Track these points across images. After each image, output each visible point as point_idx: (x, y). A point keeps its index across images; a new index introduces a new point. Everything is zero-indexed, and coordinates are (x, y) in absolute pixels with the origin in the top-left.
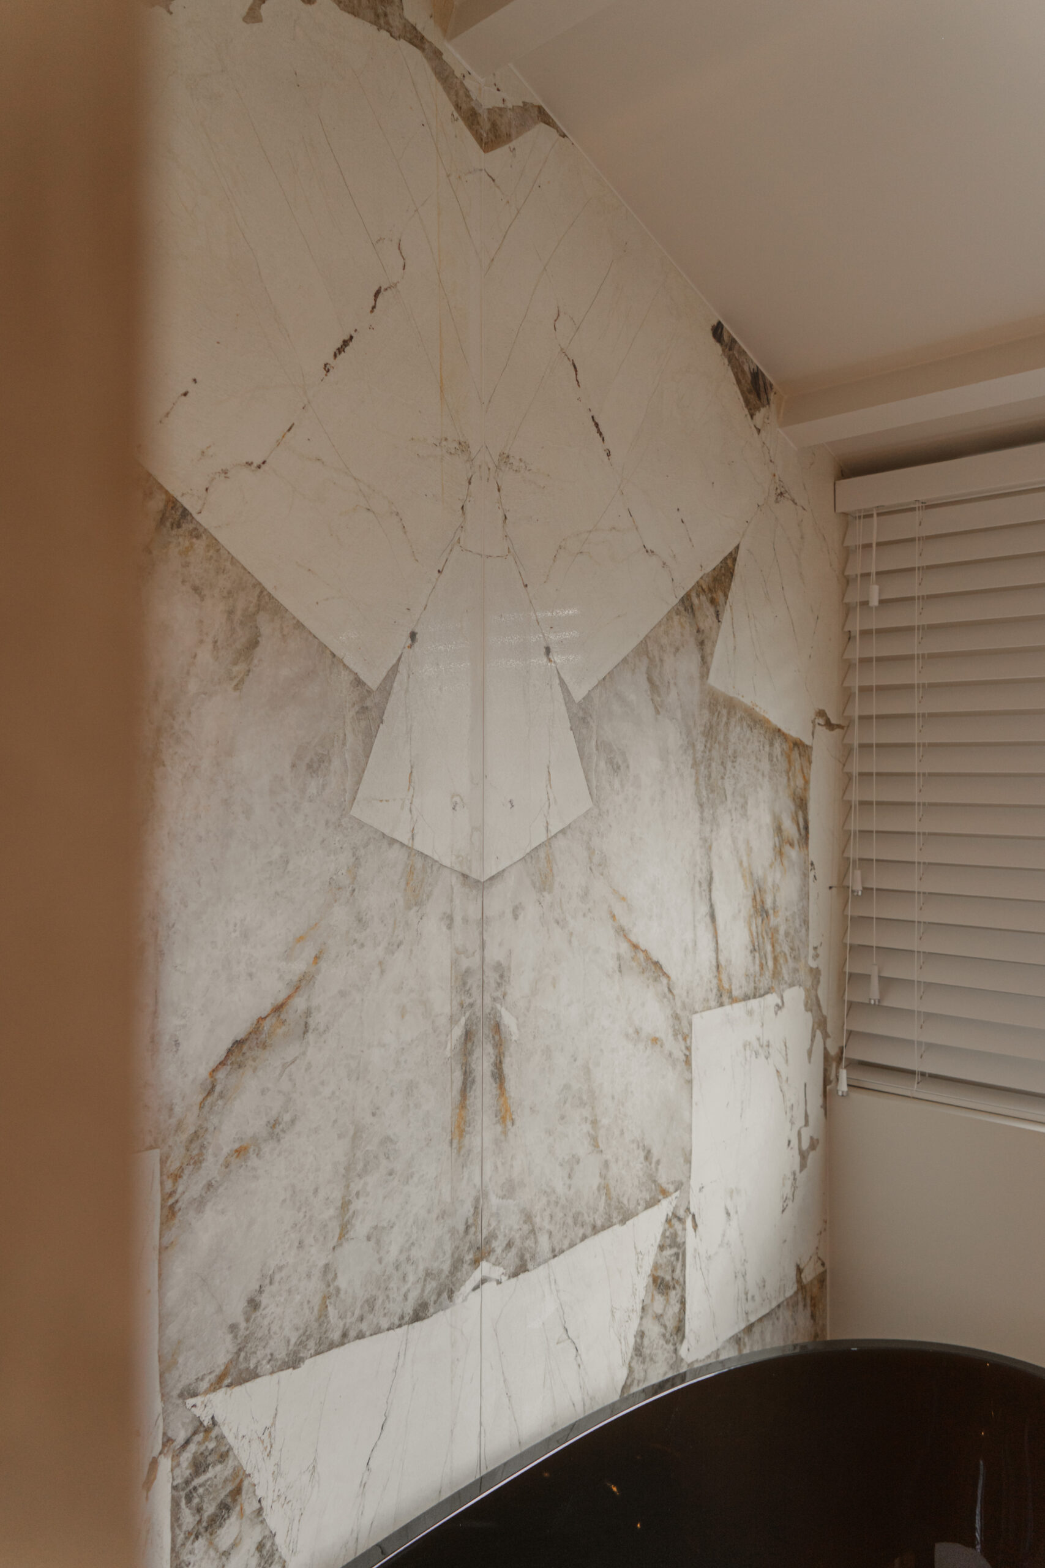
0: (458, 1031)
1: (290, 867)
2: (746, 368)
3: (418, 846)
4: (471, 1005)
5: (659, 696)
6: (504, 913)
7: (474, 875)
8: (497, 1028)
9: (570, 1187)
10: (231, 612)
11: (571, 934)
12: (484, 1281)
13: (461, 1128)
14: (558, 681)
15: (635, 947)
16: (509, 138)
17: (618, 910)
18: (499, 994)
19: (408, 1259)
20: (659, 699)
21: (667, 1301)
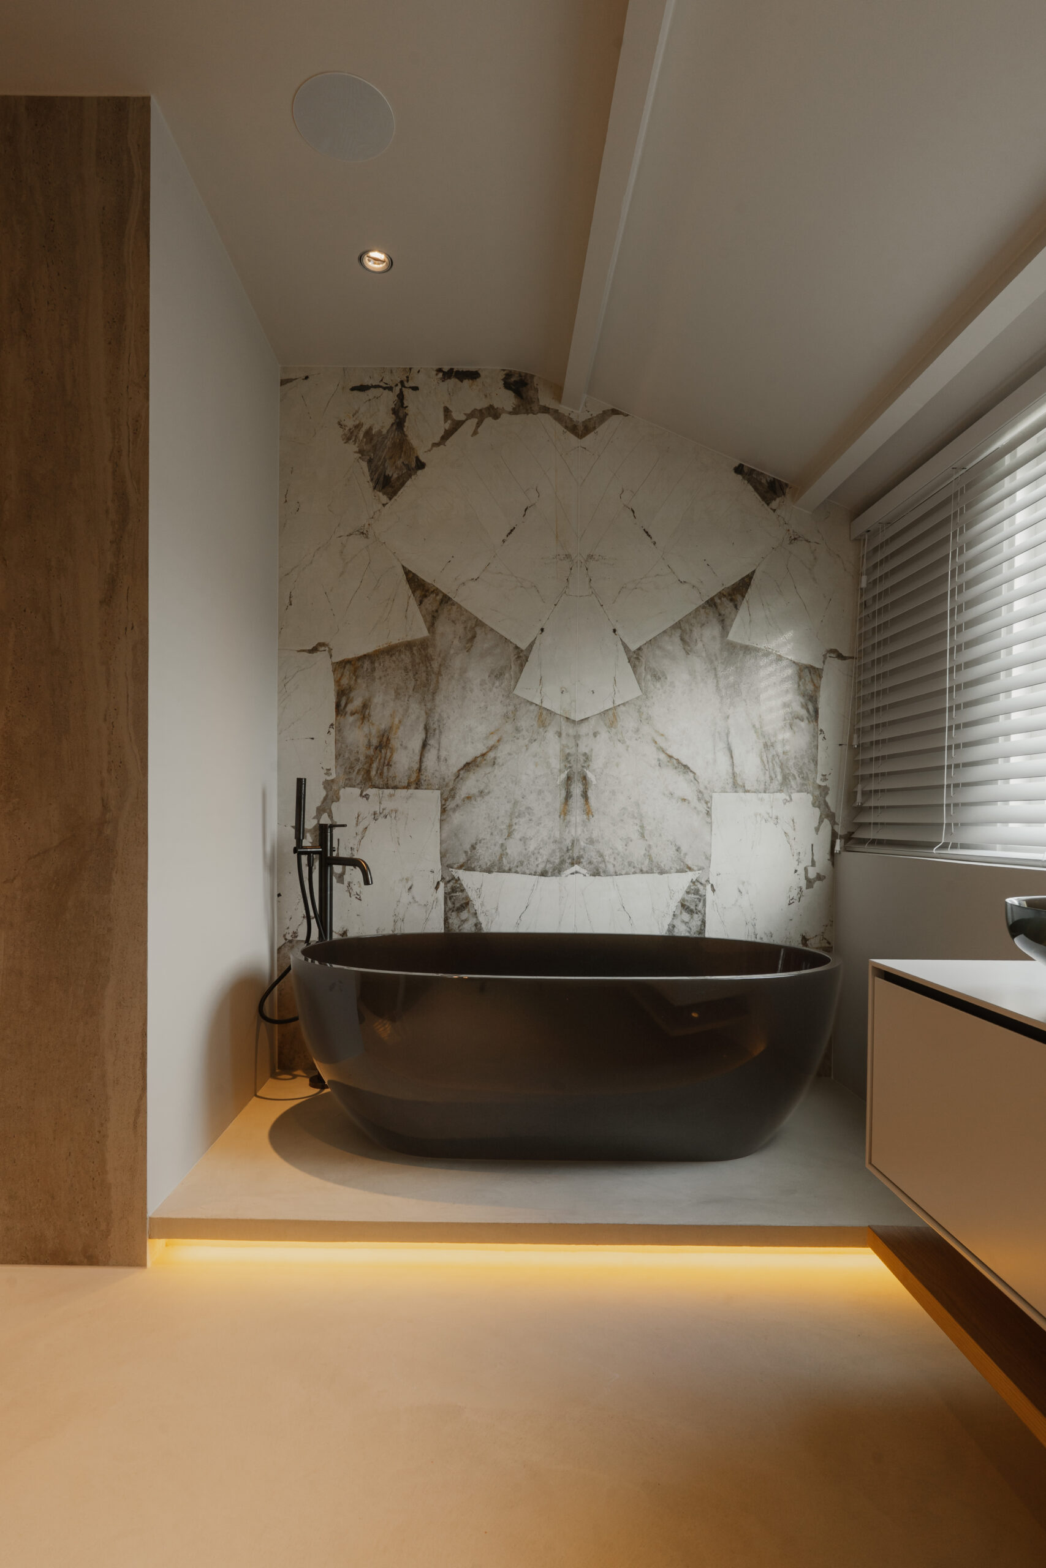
0: (564, 776)
1: (488, 709)
2: (764, 481)
3: (544, 705)
4: (570, 767)
5: (689, 646)
6: (588, 734)
7: (572, 718)
8: (585, 778)
9: (626, 850)
10: (465, 628)
11: (628, 747)
12: (577, 872)
13: (565, 812)
14: (621, 642)
15: (671, 757)
16: (594, 428)
17: (659, 739)
18: (586, 765)
19: (539, 853)
20: (689, 648)
21: (692, 917)
